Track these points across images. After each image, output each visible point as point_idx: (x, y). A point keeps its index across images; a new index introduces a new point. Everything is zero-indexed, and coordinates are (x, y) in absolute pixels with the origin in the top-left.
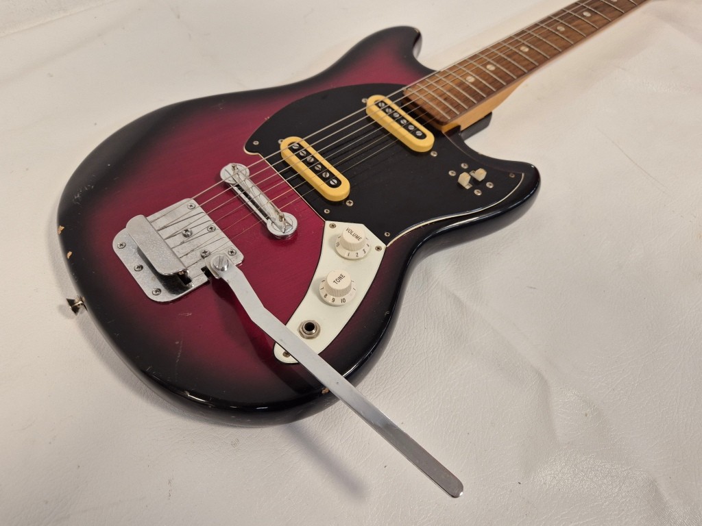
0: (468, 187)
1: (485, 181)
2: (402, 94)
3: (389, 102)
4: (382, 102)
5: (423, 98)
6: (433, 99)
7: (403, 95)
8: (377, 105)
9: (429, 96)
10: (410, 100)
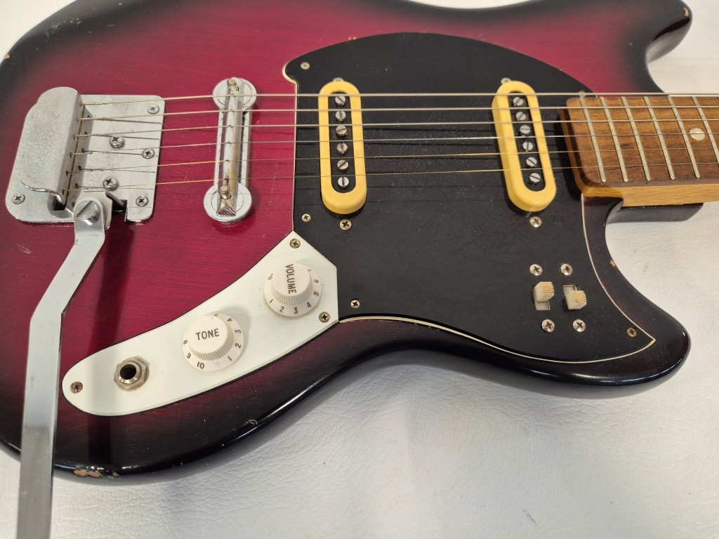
0: (540, 307)
1: (576, 314)
2: (563, 101)
3: (534, 103)
4: (524, 97)
5: (590, 125)
6: (605, 134)
7: (566, 105)
8: (511, 98)
9: (604, 127)
10: (568, 118)
